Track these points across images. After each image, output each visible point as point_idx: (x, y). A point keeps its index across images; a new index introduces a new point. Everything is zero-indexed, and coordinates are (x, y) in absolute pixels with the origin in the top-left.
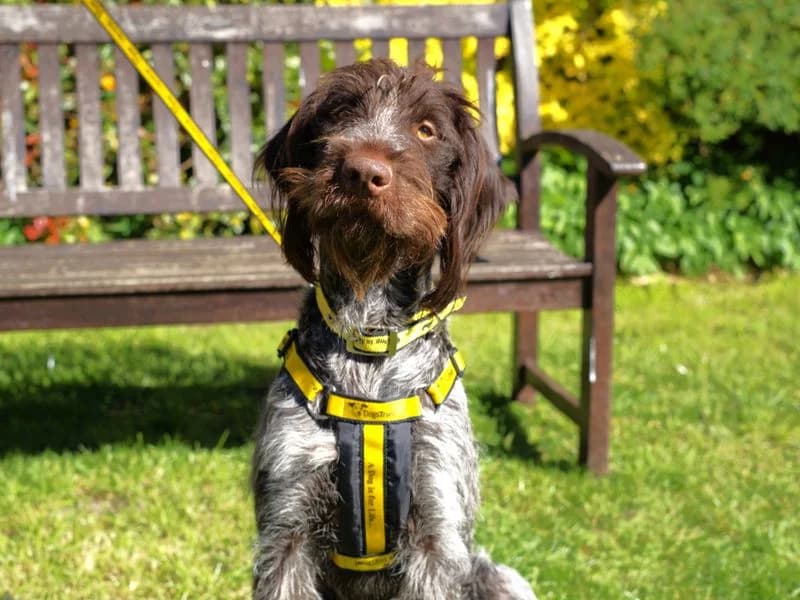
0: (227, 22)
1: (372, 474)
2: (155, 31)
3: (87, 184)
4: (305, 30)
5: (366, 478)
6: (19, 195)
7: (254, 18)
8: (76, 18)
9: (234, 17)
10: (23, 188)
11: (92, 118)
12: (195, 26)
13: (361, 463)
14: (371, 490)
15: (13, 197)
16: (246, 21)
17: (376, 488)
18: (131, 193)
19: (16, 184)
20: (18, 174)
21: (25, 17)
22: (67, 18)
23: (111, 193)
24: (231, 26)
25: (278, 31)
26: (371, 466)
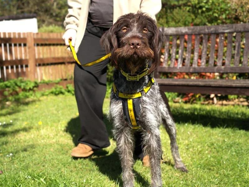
0: (228, 28)
1: (131, 111)
2: (212, 31)
3: (193, 66)
4: (246, 29)
5: (129, 112)
6: (180, 68)
7: (234, 27)
8: (195, 29)
9: (230, 27)
10: (181, 66)
11: (197, 51)
12: (221, 30)
13: (128, 108)
14: (131, 114)
15: (178, 68)
16: (232, 27)
17: (132, 114)
18: (202, 68)
19: (180, 65)
20: (180, 63)
21: (185, 29)
22: (193, 29)
23: (198, 68)
24: (229, 29)
25: (240, 30)
26: (130, 109)
